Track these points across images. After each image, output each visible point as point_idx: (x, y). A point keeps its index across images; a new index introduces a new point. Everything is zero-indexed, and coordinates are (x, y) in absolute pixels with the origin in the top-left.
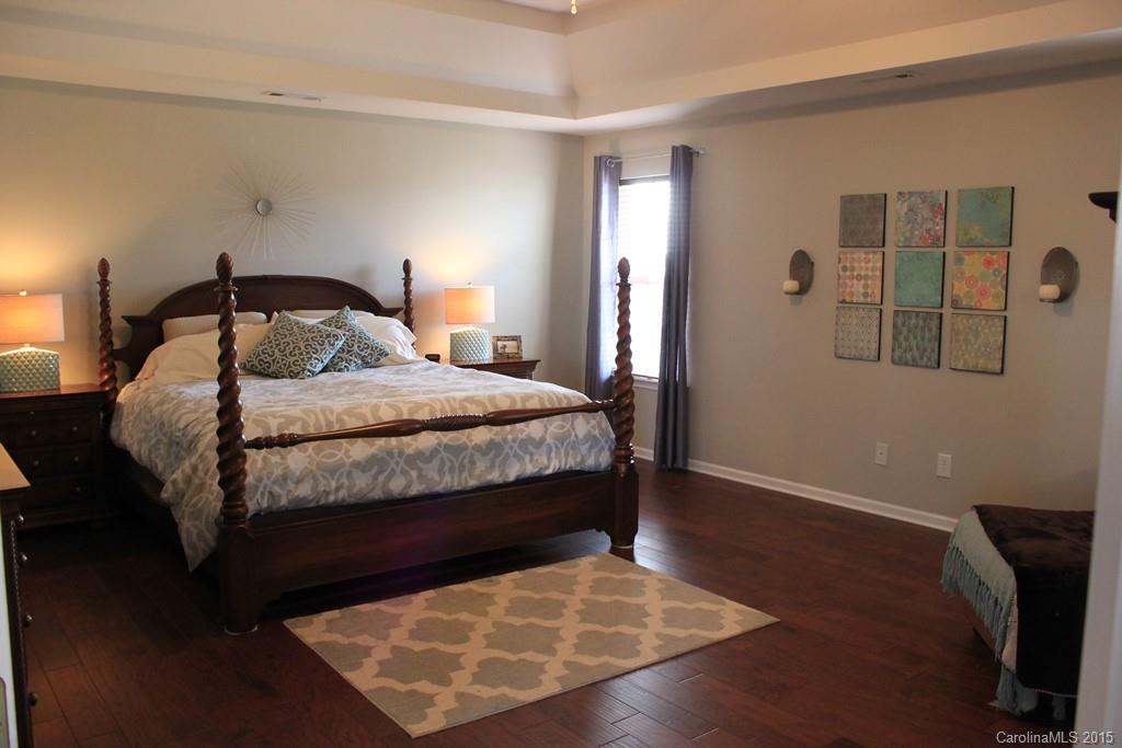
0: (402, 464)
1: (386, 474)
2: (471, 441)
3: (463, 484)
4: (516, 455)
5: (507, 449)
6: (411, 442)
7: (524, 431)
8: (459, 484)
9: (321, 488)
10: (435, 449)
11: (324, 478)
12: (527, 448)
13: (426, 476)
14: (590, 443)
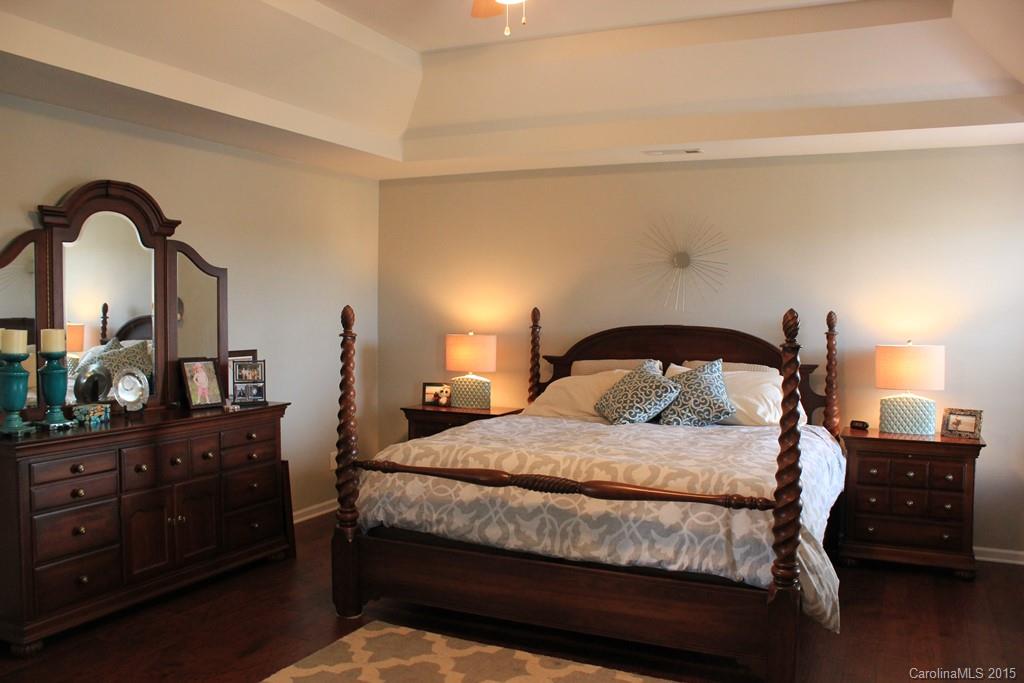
0: (501, 514)
1: (483, 520)
2: (582, 508)
3: (565, 552)
4: (632, 537)
5: (624, 528)
6: (518, 495)
7: (651, 512)
8: (561, 551)
9: (424, 517)
10: (539, 507)
11: (429, 508)
12: (649, 532)
13: (524, 533)
14: (748, 547)
